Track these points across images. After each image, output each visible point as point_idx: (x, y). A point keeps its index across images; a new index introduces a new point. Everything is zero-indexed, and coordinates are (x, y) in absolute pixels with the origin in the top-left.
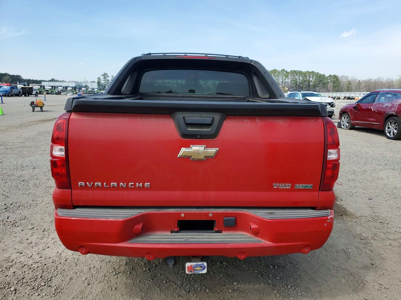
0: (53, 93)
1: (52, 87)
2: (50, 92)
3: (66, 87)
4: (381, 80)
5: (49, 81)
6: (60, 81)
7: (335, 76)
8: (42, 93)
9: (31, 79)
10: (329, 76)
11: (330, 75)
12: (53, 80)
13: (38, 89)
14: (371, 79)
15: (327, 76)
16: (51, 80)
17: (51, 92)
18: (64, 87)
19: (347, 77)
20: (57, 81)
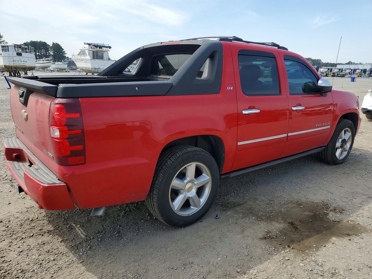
0: (339, 75)
1: (340, 69)
2: (336, 74)
3: (355, 70)
5: (346, 64)
6: (356, 64)
8: (328, 75)
9: (330, 62)
12: (350, 63)
13: (325, 72)
16: (348, 63)
17: (338, 75)
18: (352, 70)
20: (354, 64)
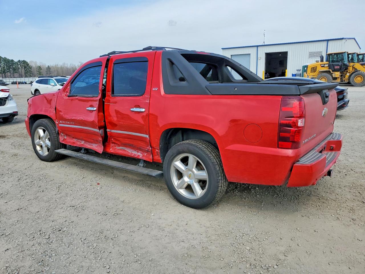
4: (66, 66)
7: (24, 62)
10: (18, 61)
11: (20, 61)
14: (57, 65)
15: (16, 61)
19: (36, 63)
